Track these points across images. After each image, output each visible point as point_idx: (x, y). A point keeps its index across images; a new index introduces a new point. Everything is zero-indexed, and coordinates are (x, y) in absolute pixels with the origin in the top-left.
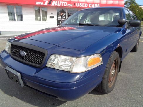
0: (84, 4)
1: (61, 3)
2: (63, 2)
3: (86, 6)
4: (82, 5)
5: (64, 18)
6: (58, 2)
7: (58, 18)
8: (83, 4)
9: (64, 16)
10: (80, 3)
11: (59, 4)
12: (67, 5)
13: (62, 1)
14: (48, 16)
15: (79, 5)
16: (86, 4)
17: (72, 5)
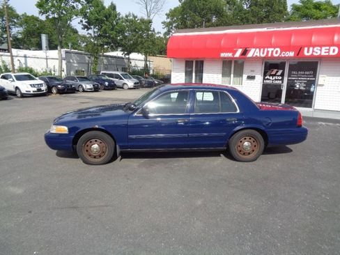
0: (328, 48)
1: (268, 52)
2: (270, 50)
3: (334, 51)
4: (321, 50)
5: (278, 80)
6: (262, 50)
7: (264, 79)
8: (323, 48)
9: (278, 76)
10: (314, 47)
11: (263, 53)
12: (280, 54)
13: (270, 47)
14: (245, 76)
15: (313, 51)
16: (332, 48)
17: (292, 54)
